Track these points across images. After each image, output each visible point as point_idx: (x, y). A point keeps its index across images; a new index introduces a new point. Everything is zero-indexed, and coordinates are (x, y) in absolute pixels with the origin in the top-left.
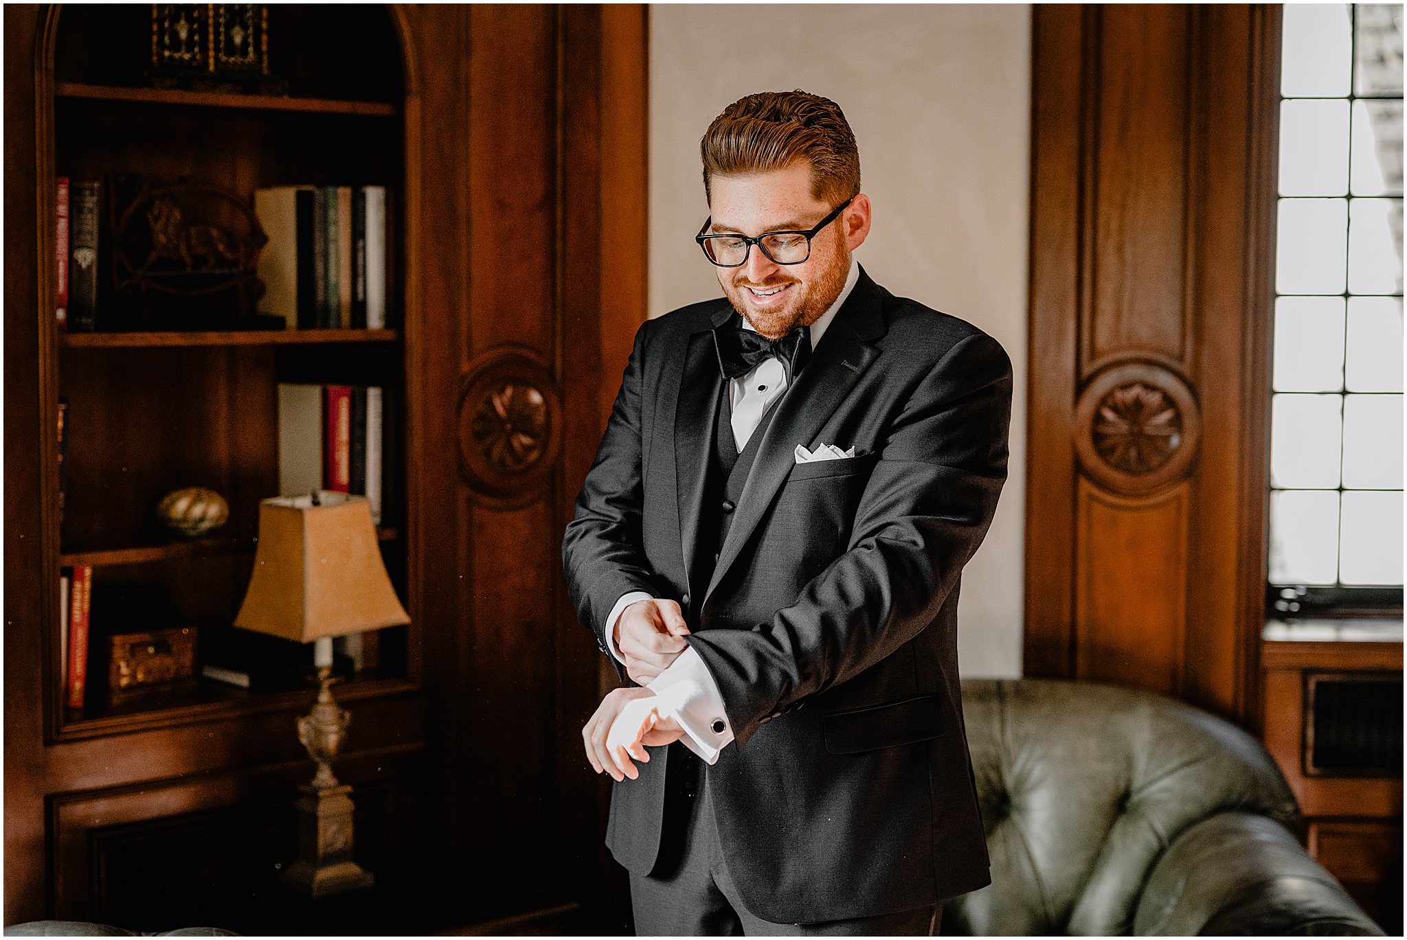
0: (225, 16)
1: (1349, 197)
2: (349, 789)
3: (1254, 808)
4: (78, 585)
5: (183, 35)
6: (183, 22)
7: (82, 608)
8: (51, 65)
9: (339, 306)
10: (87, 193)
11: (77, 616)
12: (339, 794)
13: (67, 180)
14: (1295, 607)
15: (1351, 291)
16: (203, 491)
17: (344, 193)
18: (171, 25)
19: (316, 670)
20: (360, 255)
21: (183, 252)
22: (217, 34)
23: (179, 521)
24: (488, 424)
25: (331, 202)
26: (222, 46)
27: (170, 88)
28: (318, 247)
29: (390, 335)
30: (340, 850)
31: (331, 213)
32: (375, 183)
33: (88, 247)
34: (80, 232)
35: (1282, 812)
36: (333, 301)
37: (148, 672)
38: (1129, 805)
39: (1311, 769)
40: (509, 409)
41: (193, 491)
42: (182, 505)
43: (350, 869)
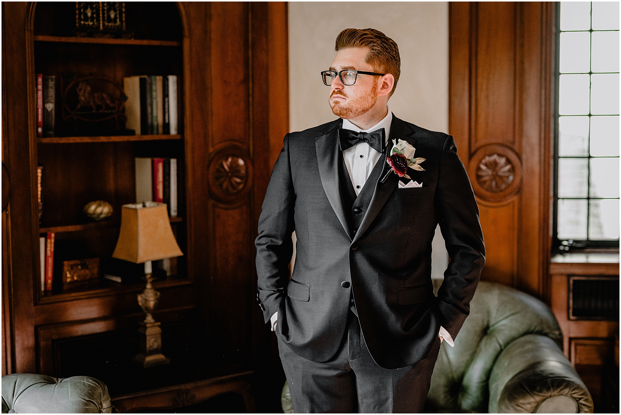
0: (107, 7)
1: (590, 73)
2: (159, 324)
3: (541, 333)
4: (49, 241)
5: (89, 14)
6: (89, 9)
7: (51, 250)
8: (32, 28)
9: (158, 125)
10: (50, 80)
11: (49, 253)
12: (155, 326)
13: (41, 75)
14: (567, 249)
15: (592, 114)
16: (102, 202)
17: (159, 79)
18: (84, 11)
19: (145, 275)
20: (167, 104)
21: (92, 103)
22: (103, 14)
23: (92, 214)
24: (220, 173)
25: (154, 82)
26: (106, 18)
27: (84, 37)
28: (149, 101)
29: (179, 137)
30: (156, 348)
31: (154, 87)
32: (172, 74)
33: (51, 102)
34: (47, 96)
35: (554, 335)
36: (155, 123)
37: (78, 277)
38: (488, 331)
39: (572, 317)
40: (230, 167)
41: (98, 202)
42: (93, 208)
43: (160, 357)
